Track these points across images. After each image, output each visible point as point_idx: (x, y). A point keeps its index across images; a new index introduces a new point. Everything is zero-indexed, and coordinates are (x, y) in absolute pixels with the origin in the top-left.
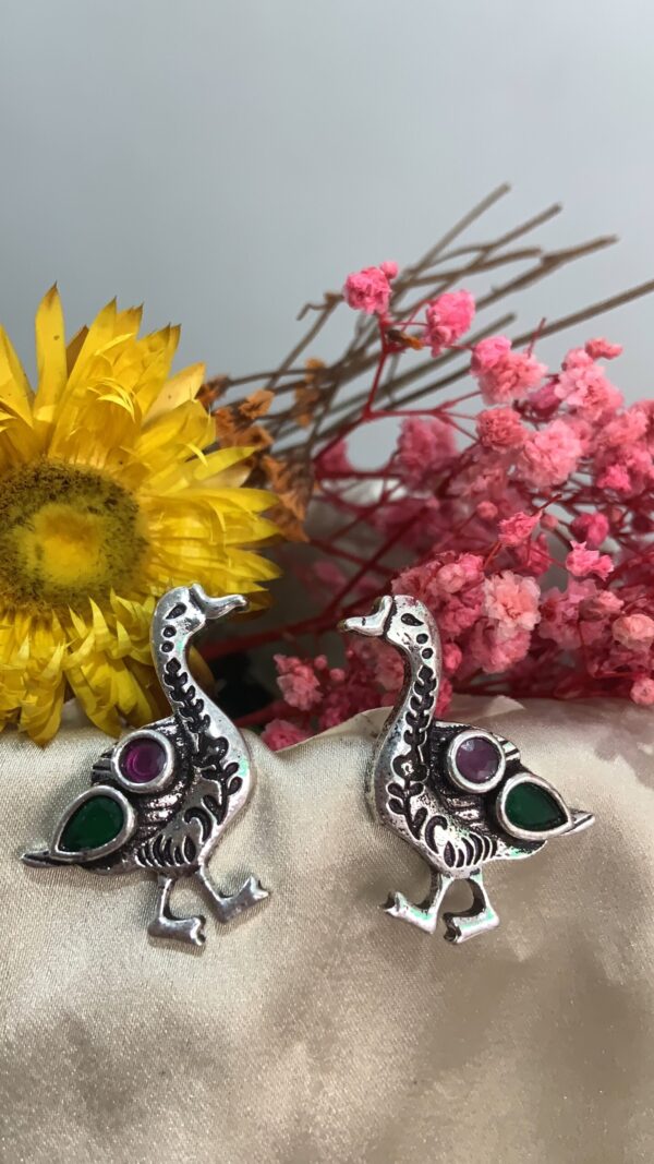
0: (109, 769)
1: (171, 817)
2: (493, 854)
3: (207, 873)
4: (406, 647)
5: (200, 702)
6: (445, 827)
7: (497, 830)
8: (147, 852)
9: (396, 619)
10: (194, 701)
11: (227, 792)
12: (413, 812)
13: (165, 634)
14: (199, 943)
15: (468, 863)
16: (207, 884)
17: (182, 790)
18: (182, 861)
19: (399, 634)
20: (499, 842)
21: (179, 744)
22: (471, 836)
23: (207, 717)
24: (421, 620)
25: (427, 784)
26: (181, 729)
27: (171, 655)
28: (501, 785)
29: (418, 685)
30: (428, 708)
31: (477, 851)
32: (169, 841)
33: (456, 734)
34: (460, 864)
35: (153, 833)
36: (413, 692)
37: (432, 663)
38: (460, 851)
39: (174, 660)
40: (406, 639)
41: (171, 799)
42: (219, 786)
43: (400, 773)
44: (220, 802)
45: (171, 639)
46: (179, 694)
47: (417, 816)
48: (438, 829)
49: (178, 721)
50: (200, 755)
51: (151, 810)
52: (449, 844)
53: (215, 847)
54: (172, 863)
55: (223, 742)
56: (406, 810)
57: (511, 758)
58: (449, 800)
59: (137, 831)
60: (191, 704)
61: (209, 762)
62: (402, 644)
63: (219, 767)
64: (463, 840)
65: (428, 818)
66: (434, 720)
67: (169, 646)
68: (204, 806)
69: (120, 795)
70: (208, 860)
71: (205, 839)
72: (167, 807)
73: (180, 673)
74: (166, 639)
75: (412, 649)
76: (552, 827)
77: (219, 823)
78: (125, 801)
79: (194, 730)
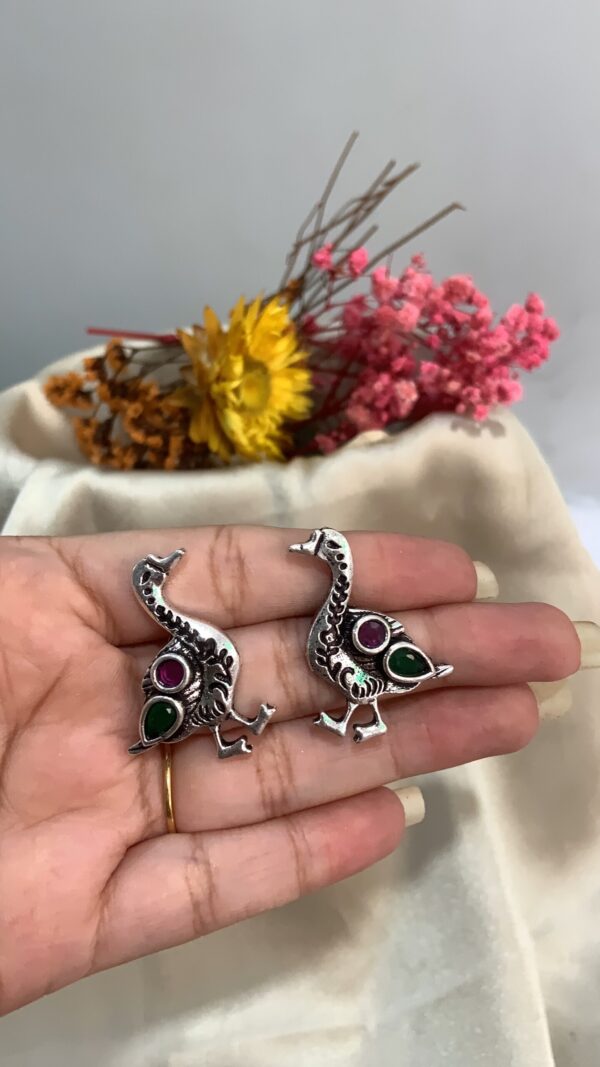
0: (151, 684)
1: (201, 694)
2: (384, 690)
3: (236, 713)
4: (330, 562)
5: (186, 624)
6: (353, 674)
8: (198, 719)
10: (182, 625)
11: (227, 667)
12: (332, 665)
13: (146, 594)
14: (248, 751)
15: (368, 695)
17: (201, 677)
18: (218, 714)
19: (325, 554)
21: (186, 653)
22: (370, 679)
23: (195, 631)
25: (342, 647)
26: (182, 643)
27: (156, 605)
29: (337, 586)
30: (344, 601)
31: (373, 688)
32: (206, 707)
34: (362, 695)
35: (196, 707)
36: (334, 590)
37: (346, 573)
38: (363, 689)
39: (159, 607)
40: (330, 557)
41: (197, 684)
42: (221, 666)
43: (324, 641)
44: (224, 672)
45: (151, 596)
46: (172, 625)
47: (336, 666)
48: (349, 675)
49: (179, 640)
50: (201, 653)
52: (355, 684)
53: (233, 699)
54: (213, 717)
55: (211, 641)
56: (327, 664)
57: (396, 632)
59: (186, 711)
60: (181, 628)
61: (208, 654)
62: (327, 560)
63: (216, 656)
64: (365, 682)
65: (342, 668)
68: (217, 680)
69: (166, 698)
71: (226, 698)
72: (196, 690)
73: (166, 612)
74: (148, 596)
75: (333, 563)
76: (421, 675)
77: (230, 686)
78: (170, 699)
79: (191, 641)
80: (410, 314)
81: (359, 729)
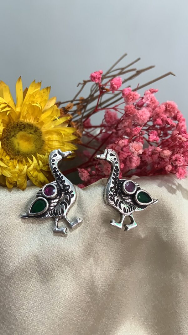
0: (41, 194)
1: (57, 205)
2: (135, 210)
3: (67, 217)
4: (111, 161)
5: (62, 177)
6: (123, 204)
7: (136, 204)
8: (52, 213)
9: (108, 155)
10: (61, 177)
11: (70, 198)
12: (115, 200)
13: (52, 161)
14: (66, 233)
15: (129, 212)
16: (67, 219)
17: (59, 198)
18: (60, 215)
19: (109, 158)
20: (136, 207)
21: (58, 187)
22: (129, 206)
23: (64, 180)
24: (115, 155)
25: (118, 194)
26: (58, 184)
27: (54, 166)
28: (136, 192)
29: (115, 170)
30: (117, 176)
31: (131, 209)
32: (57, 210)
33: (124, 181)
34: (127, 212)
35: (53, 209)
36: (114, 172)
37: (118, 165)
38: (127, 209)
39: (55, 167)
40: (111, 160)
41: (57, 200)
42: (68, 196)
43: (112, 191)
44: (69, 200)
45: (54, 162)
46: (57, 175)
47: (116, 201)
48: (121, 204)
49: (57, 182)
51: (52, 203)
52: (124, 208)
54: (58, 215)
55: (68, 186)
56: (113, 200)
57: (138, 187)
58: (124, 197)
59: (49, 208)
61: (65, 191)
62: (110, 161)
63: (68, 192)
64: (127, 206)
65: (119, 202)
66: (119, 179)
67: (54, 164)
68: (65, 201)
70: (67, 214)
71: (66, 209)
72: (56, 202)
73: (57, 170)
74: (53, 162)
75: (113, 162)
76: (148, 202)
77: (69, 205)
78: (46, 200)
79: (61, 184)
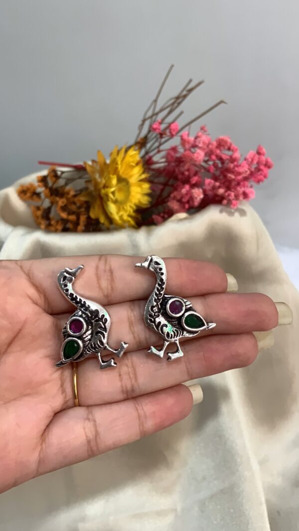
0: (67, 332)
2: (182, 335)
5: (84, 302)
8: (90, 349)
9: (152, 264)
14: (115, 365)
16: (110, 349)
17: (91, 328)
18: (100, 347)
19: (153, 268)
20: (184, 332)
21: (84, 316)
23: (88, 305)
24: (160, 263)
25: (161, 314)
27: (69, 292)
29: (159, 284)
30: (162, 291)
31: (177, 334)
35: (89, 343)
36: (157, 286)
37: (163, 277)
38: (171, 334)
40: (155, 270)
43: (152, 311)
48: (165, 328)
50: (92, 317)
52: (168, 332)
53: (107, 340)
54: (97, 348)
55: (97, 310)
56: (154, 322)
58: (168, 319)
60: (82, 304)
64: (173, 330)
65: (162, 324)
68: (100, 330)
69: (74, 338)
71: (104, 339)
72: (89, 335)
74: (65, 288)
75: (157, 272)
77: (106, 333)
80: (200, 155)
81: (170, 354)
